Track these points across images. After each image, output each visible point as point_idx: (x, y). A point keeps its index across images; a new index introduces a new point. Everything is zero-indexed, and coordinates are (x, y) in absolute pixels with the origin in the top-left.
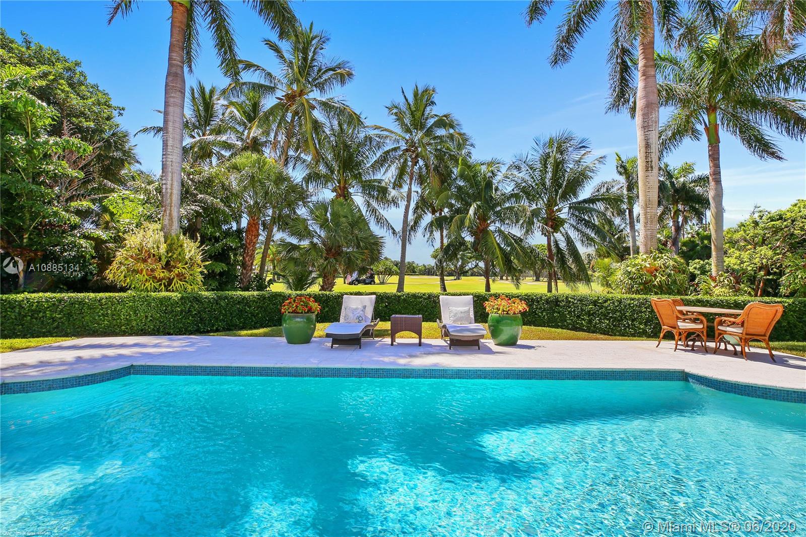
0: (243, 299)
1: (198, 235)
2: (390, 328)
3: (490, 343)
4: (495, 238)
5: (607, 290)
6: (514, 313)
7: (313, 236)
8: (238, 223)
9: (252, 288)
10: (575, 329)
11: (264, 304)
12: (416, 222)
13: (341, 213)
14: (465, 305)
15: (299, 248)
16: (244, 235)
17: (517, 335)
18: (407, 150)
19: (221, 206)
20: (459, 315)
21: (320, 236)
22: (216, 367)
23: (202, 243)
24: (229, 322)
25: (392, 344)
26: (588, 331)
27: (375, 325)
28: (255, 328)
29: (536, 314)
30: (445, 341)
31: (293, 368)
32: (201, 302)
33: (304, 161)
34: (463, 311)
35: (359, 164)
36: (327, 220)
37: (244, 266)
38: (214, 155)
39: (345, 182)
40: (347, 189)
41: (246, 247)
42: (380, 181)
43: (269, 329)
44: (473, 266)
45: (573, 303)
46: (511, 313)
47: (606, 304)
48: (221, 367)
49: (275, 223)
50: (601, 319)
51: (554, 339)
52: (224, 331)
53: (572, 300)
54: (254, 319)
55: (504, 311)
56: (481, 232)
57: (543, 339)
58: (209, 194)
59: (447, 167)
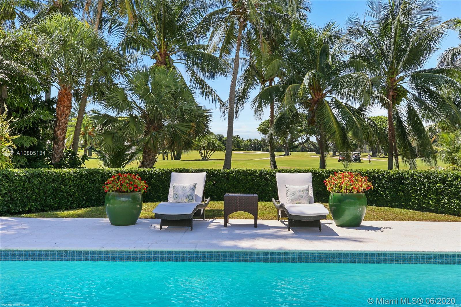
0: (58, 177)
1: (5, 106)
2: (223, 208)
3: (332, 224)
4: (331, 110)
5: (452, 167)
6: (358, 192)
7: (132, 108)
8: (48, 92)
9: (65, 165)
10: (421, 209)
11: (81, 182)
12: (244, 93)
13: (163, 82)
14: (303, 182)
15: (117, 120)
16: (55, 106)
17: (361, 216)
18: (234, 13)
19: (30, 73)
20: (297, 194)
21: (140, 108)
22: (36, 251)
23: (9, 115)
24: (43, 202)
25: (225, 226)
26: (436, 211)
27: (206, 205)
28: (72, 208)
29: (378, 193)
30: (283, 222)
31: (121, 252)
32: (12, 181)
33: (120, 24)
34: (302, 190)
35: (181, 28)
36: (148, 90)
37: (55, 139)
38: (17, 16)
39: (166, 48)
40: (169, 56)
41: (58, 119)
42: (206, 47)
43: (87, 209)
44: (304, 141)
45: (419, 181)
46: (355, 191)
47: (456, 182)
48: (41, 251)
49: (89, 92)
50: (450, 198)
51: (400, 219)
52: (38, 212)
53: (418, 178)
54: (70, 199)
55: (346, 189)
56: (315, 104)
57: (388, 220)
58: (16, 60)
59: (278, 32)
